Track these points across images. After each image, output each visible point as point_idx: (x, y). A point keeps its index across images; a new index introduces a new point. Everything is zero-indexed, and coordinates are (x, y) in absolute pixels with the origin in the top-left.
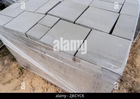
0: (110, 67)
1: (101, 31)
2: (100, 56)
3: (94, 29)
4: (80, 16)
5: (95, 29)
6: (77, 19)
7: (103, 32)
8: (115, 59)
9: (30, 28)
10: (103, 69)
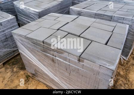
0: (106, 65)
1: (99, 43)
2: (99, 58)
3: (93, 41)
4: (83, 32)
5: (95, 41)
6: (81, 34)
7: (100, 43)
8: (109, 60)
9: (46, 38)
10: (101, 66)
